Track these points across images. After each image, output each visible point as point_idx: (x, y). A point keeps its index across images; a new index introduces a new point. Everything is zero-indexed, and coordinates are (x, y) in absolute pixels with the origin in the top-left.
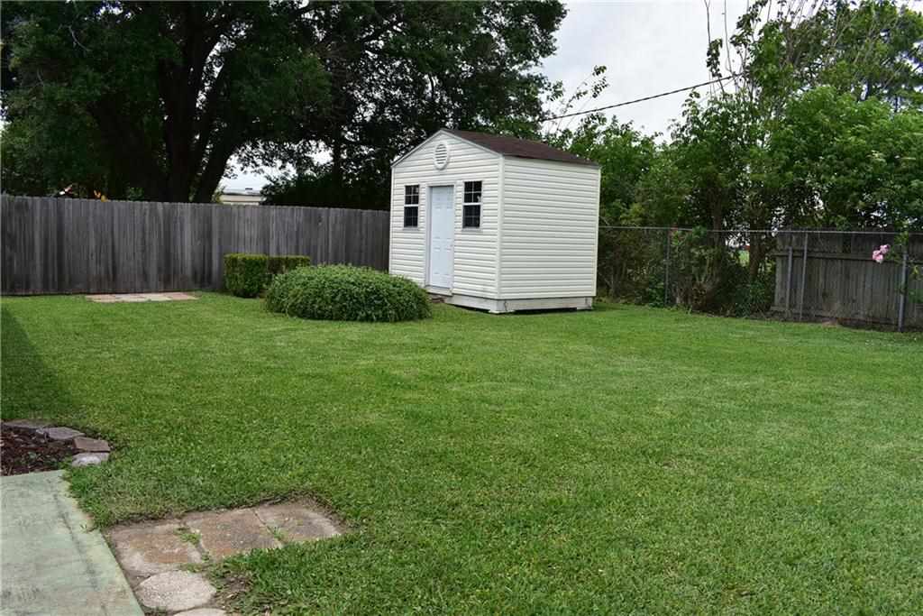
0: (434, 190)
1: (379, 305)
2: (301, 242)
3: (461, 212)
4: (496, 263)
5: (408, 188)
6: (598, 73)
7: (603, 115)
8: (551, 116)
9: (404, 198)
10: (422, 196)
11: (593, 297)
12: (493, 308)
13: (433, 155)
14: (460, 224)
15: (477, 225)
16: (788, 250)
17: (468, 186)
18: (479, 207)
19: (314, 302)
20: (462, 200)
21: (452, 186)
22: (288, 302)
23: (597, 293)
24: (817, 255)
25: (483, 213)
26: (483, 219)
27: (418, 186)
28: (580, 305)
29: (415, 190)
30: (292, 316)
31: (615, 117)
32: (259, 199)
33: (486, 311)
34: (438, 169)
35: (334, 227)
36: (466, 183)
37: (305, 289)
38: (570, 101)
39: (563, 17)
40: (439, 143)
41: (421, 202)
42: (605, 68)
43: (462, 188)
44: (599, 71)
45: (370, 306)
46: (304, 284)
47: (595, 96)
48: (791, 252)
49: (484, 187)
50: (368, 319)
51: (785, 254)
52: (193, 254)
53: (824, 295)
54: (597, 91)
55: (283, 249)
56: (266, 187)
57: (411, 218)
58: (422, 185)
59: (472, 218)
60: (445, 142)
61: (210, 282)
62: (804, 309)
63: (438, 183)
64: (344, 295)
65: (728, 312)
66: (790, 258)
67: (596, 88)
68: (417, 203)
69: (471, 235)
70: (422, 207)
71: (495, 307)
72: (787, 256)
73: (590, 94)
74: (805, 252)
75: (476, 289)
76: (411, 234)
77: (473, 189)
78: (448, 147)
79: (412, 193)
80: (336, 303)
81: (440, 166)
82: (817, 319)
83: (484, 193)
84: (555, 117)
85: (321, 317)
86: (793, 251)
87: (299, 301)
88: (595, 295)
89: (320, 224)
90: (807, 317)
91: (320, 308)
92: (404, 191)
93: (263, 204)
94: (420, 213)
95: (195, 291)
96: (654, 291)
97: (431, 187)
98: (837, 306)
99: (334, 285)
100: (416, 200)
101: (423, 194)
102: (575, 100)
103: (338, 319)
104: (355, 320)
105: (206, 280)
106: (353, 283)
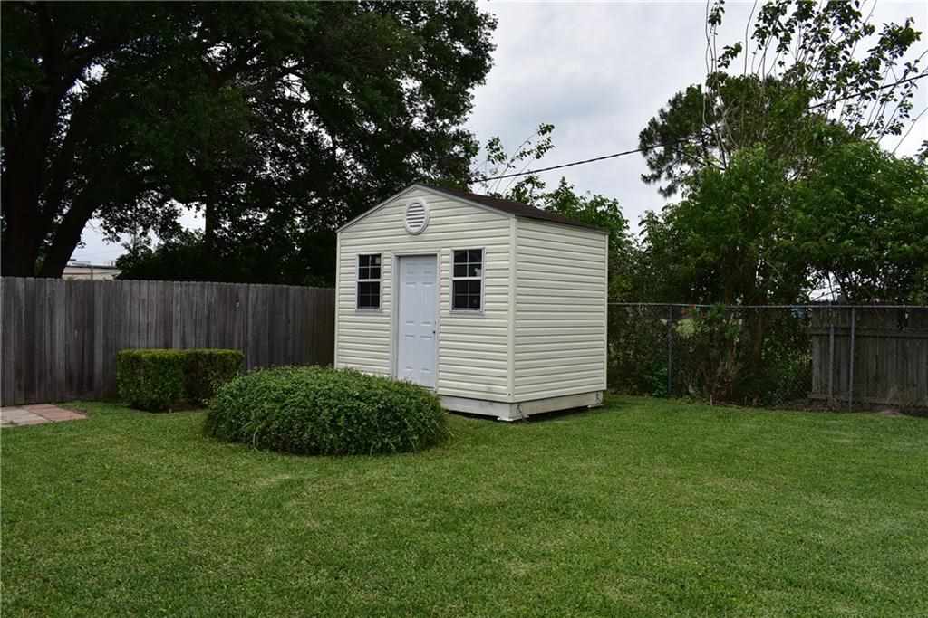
0: (402, 260)
1: (395, 427)
2: (213, 328)
3: (450, 289)
4: (509, 355)
5: (364, 260)
6: (544, 133)
7: (537, 178)
8: (480, 178)
9: (358, 272)
10: (384, 269)
11: (604, 391)
12: (505, 415)
13: (403, 216)
14: (449, 305)
15: (478, 306)
16: (828, 328)
17: (460, 256)
18: (479, 282)
19: (302, 428)
20: (450, 273)
21: (435, 255)
22: (252, 426)
23: (608, 387)
24: (867, 333)
25: (484, 290)
26: (484, 297)
27: (379, 256)
28: (592, 402)
29: (373, 261)
30: (260, 449)
31: (564, 179)
32: (113, 272)
33: (494, 418)
34: (410, 234)
35: (255, 307)
36: (456, 252)
37: (282, 408)
38: (513, 160)
39: (487, 72)
40: (411, 200)
41: (383, 275)
42: (553, 127)
43: (451, 258)
44: (546, 129)
45: (384, 431)
46: (277, 400)
47: (538, 157)
48: (832, 330)
49: (485, 257)
50: (384, 451)
51: (825, 332)
52: (67, 349)
53: (877, 379)
54: (540, 152)
55: (190, 340)
56: (122, 258)
57: (369, 297)
58: (385, 254)
59: (467, 296)
60: (422, 200)
61: (91, 387)
62: (854, 396)
63: (412, 252)
64: (348, 417)
65: (755, 400)
66: (832, 337)
67: (540, 148)
68: (379, 277)
69: (466, 319)
70: (386, 282)
71: (508, 413)
72: (829, 335)
73: (534, 154)
74: (853, 331)
75: (477, 388)
76: (369, 316)
77: (468, 261)
78: (427, 206)
79: (369, 265)
80: (338, 429)
81: (415, 230)
82: (873, 408)
83: (485, 265)
84: (485, 179)
85: (315, 452)
86: (836, 328)
87: (274, 426)
88: (605, 388)
89: (238, 304)
90: (859, 406)
91: (312, 438)
92: (357, 262)
93: (119, 277)
94: (383, 291)
95: (71, 401)
96: (655, 378)
97: (399, 257)
98: (893, 391)
99: (331, 402)
100: (377, 273)
101: (387, 267)
102: (517, 161)
103: (345, 452)
104: (366, 452)
105: (85, 386)
106: (357, 398)
